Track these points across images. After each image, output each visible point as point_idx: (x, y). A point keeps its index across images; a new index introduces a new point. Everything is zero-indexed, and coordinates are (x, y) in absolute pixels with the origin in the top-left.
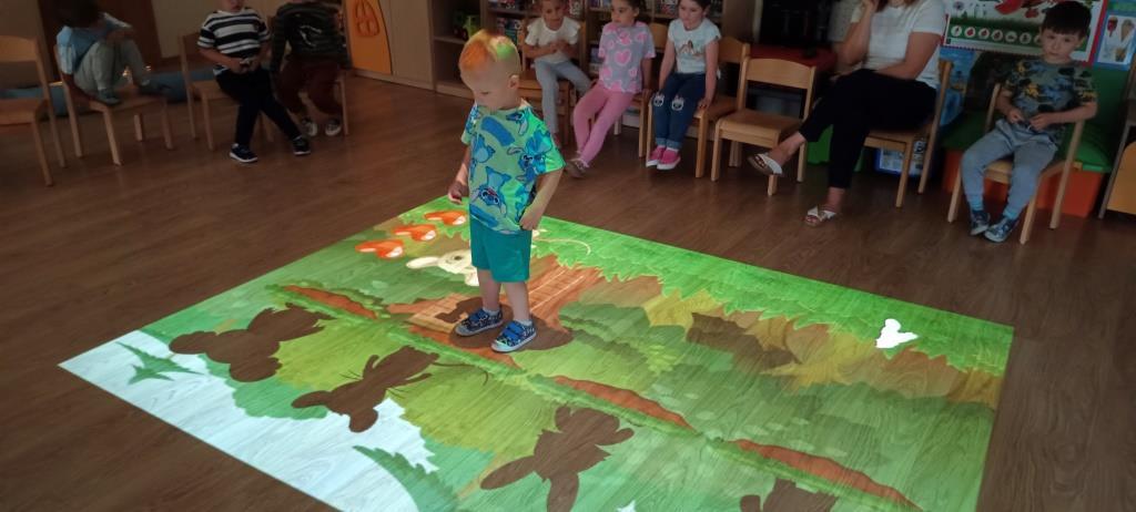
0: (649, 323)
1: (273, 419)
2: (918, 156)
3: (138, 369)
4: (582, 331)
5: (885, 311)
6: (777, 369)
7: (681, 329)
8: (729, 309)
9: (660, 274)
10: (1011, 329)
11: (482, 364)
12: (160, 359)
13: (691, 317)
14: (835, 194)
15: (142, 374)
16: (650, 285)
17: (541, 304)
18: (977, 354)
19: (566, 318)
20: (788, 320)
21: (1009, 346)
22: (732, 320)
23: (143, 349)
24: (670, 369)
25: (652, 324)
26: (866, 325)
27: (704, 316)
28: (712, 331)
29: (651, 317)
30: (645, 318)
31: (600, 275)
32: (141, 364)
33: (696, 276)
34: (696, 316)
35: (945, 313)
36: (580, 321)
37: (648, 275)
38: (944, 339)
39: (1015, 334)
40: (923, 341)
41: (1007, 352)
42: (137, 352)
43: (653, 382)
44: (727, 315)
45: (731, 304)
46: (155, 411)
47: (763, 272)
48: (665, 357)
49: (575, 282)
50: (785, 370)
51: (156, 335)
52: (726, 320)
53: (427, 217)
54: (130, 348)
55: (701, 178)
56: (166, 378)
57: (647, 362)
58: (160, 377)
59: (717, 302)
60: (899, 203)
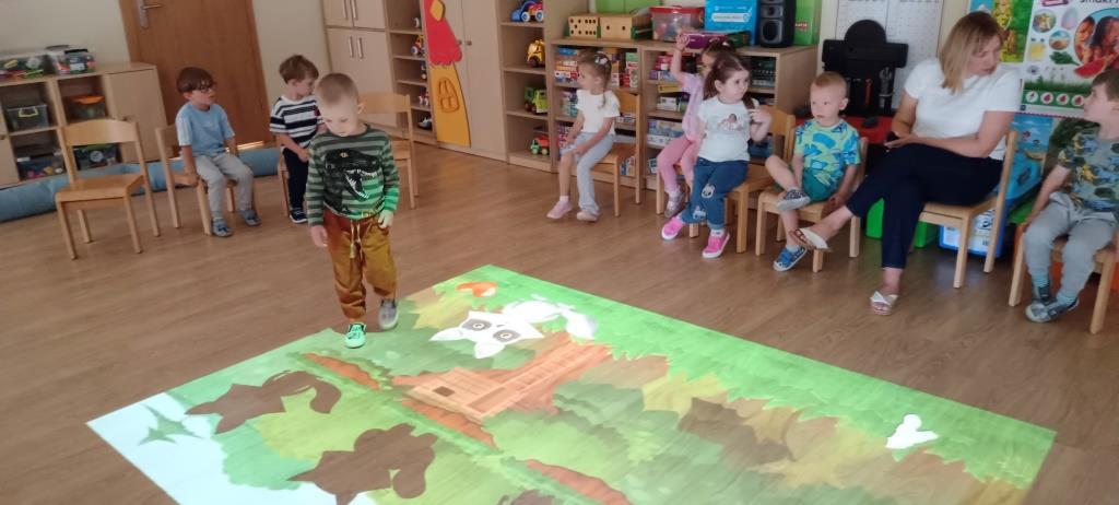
0: (643, 406)
1: (251, 488)
2: (984, 231)
3: (151, 431)
4: (571, 412)
5: (909, 406)
6: (767, 465)
7: (676, 415)
8: (733, 395)
9: (670, 355)
10: (1052, 433)
11: (463, 442)
12: (173, 422)
13: (690, 402)
14: (892, 274)
15: (155, 435)
16: (657, 365)
17: (539, 381)
18: (1003, 460)
19: (561, 398)
20: (795, 410)
21: (1044, 454)
22: (733, 408)
23: (162, 411)
24: (650, 459)
25: (646, 408)
26: (881, 421)
27: (703, 402)
28: (710, 418)
29: (647, 401)
30: (640, 402)
31: (609, 353)
32: (155, 425)
33: (709, 358)
34: (696, 401)
35: (976, 410)
36: (573, 401)
37: (660, 355)
38: (968, 440)
39: (1056, 440)
40: (942, 442)
41: (1040, 461)
42: (156, 414)
43: (627, 473)
44: (729, 401)
45: (738, 389)
47: (781, 355)
48: (649, 445)
49: (581, 359)
50: (775, 467)
51: (179, 398)
52: (726, 407)
53: (460, 287)
54: (152, 410)
55: (743, 253)
56: (171, 441)
57: (629, 449)
58: (166, 439)
59: (722, 387)
60: (957, 284)
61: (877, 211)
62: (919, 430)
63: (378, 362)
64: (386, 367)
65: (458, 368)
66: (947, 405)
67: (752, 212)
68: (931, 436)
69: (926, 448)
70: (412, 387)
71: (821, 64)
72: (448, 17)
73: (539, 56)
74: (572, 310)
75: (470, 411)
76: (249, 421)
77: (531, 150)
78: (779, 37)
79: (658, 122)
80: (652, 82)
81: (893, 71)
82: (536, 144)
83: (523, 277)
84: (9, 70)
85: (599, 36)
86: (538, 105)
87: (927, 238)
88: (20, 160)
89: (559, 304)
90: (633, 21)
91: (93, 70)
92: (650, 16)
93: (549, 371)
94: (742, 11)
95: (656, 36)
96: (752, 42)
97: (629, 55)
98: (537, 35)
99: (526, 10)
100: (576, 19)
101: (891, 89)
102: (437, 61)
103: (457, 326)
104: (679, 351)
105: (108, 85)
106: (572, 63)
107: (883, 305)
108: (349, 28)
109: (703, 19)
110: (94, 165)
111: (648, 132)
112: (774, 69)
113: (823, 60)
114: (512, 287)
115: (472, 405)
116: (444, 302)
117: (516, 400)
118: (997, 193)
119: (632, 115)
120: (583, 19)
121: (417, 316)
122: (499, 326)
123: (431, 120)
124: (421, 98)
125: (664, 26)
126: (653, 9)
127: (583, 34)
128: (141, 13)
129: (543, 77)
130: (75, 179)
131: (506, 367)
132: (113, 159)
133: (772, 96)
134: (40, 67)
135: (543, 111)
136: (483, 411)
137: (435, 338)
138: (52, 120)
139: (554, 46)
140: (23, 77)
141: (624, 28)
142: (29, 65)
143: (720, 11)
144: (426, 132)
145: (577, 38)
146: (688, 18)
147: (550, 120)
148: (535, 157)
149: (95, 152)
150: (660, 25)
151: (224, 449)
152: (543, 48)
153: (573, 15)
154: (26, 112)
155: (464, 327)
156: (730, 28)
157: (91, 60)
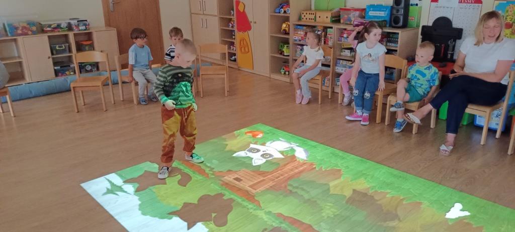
0: (329, 192)
1: (151, 217)
2: (496, 119)
3: (108, 189)
4: (296, 192)
5: (456, 199)
6: (388, 222)
7: (345, 196)
8: (372, 189)
9: (343, 169)
11: (245, 203)
12: (118, 186)
13: (352, 191)
14: (451, 136)
15: (109, 191)
17: (282, 177)
19: (291, 185)
20: (402, 198)
22: (372, 195)
23: (113, 181)
24: (332, 216)
25: (331, 193)
26: (443, 205)
27: (358, 191)
28: (361, 199)
29: (331, 189)
30: (329, 189)
31: (314, 166)
32: (110, 187)
33: (362, 171)
34: (354, 191)
35: (490, 203)
36: (297, 188)
37: (338, 168)
38: (485, 217)
40: (472, 217)
42: (110, 182)
43: (321, 222)
44: (370, 192)
45: (375, 187)
46: (108, 208)
47: (396, 172)
48: (332, 210)
49: (302, 168)
50: (392, 224)
51: (120, 176)
52: (369, 194)
53: (246, 133)
54: (109, 180)
55: (379, 123)
56: (117, 194)
57: (322, 211)
58: (115, 194)
59: (367, 185)
60: (482, 143)
61: (445, 106)
62: (461, 210)
63: (209, 165)
64: (212, 167)
65: (244, 169)
66: (475, 199)
67: (384, 105)
68: (467, 213)
69: (464, 219)
70: (224, 177)
71: (420, 37)
72: (246, 10)
73: (287, 29)
74: (297, 146)
75: (249, 189)
76: (151, 188)
77: (281, 72)
78: (401, 24)
79: (341, 61)
80: (339, 42)
81: (455, 41)
82: (283, 69)
83: (275, 129)
84: (53, 28)
85: (315, 21)
86: (285, 52)
87: (468, 121)
88: (56, 68)
89: (292, 143)
90: (332, 14)
91: (89, 30)
92: (340, 12)
93: (287, 173)
94: (383, 11)
95: (342, 21)
96: (388, 25)
97: (329, 30)
98: (287, 19)
99: (282, 8)
100: (305, 13)
101: (453, 49)
102: (239, 30)
103: (245, 150)
104: (347, 167)
105: (95, 36)
106: (302, 33)
107: (446, 151)
108: (201, 14)
109: (365, 14)
110: (87, 71)
111: (336, 66)
112: (398, 38)
113: (421, 35)
114: (270, 134)
115: (251, 186)
116: (239, 139)
117: (271, 185)
118: (504, 101)
119: (329, 57)
120: (308, 12)
121: (227, 145)
122: (263, 151)
123: (236, 57)
124: (232, 47)
125: (346, 16)
126: (341, 9)
127: (308, 19)
128: (111, 5)
129: (288, 39)
130: (79, 76)
131: (267, 171)
132: (96, 69)
133: (396, 51)
134: (66, 27)
135: (288, 54)
136: (256, 190)
137: (234, 155)
138: (70, 51)
139: (294, 25)
140: (59, 31)
141: (327, 17)
142: (62, 26)
143: (373, 10)
144: (233, 63)
145: (305, 22)
146: (357, 13)
147: (290, 58)
148: (283, 75)
149: (87, 66)
150: (344, 16)
151: (139, 199)
152: (289, 25)
153: (304, 11)
154: (60, 47)
155: (247, 151)
156: (377, 19)
157: (89, 25)
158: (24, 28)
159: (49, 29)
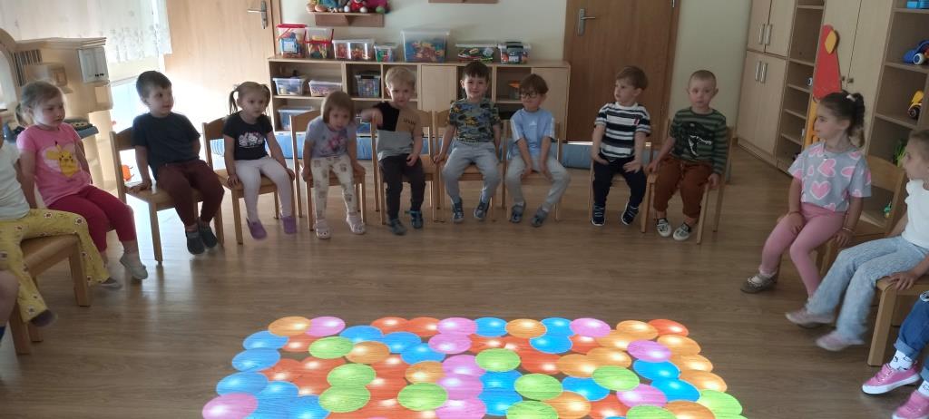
77: (884, 213)
84: (471, 55)
91: (525, 63)
108: (759, 52)
124: (803, 131)
128: (580, 24)
134: (493, 55)
142: (485, 53)
157: (526, 56)
158: (427, 50)
159: (464, 56)
